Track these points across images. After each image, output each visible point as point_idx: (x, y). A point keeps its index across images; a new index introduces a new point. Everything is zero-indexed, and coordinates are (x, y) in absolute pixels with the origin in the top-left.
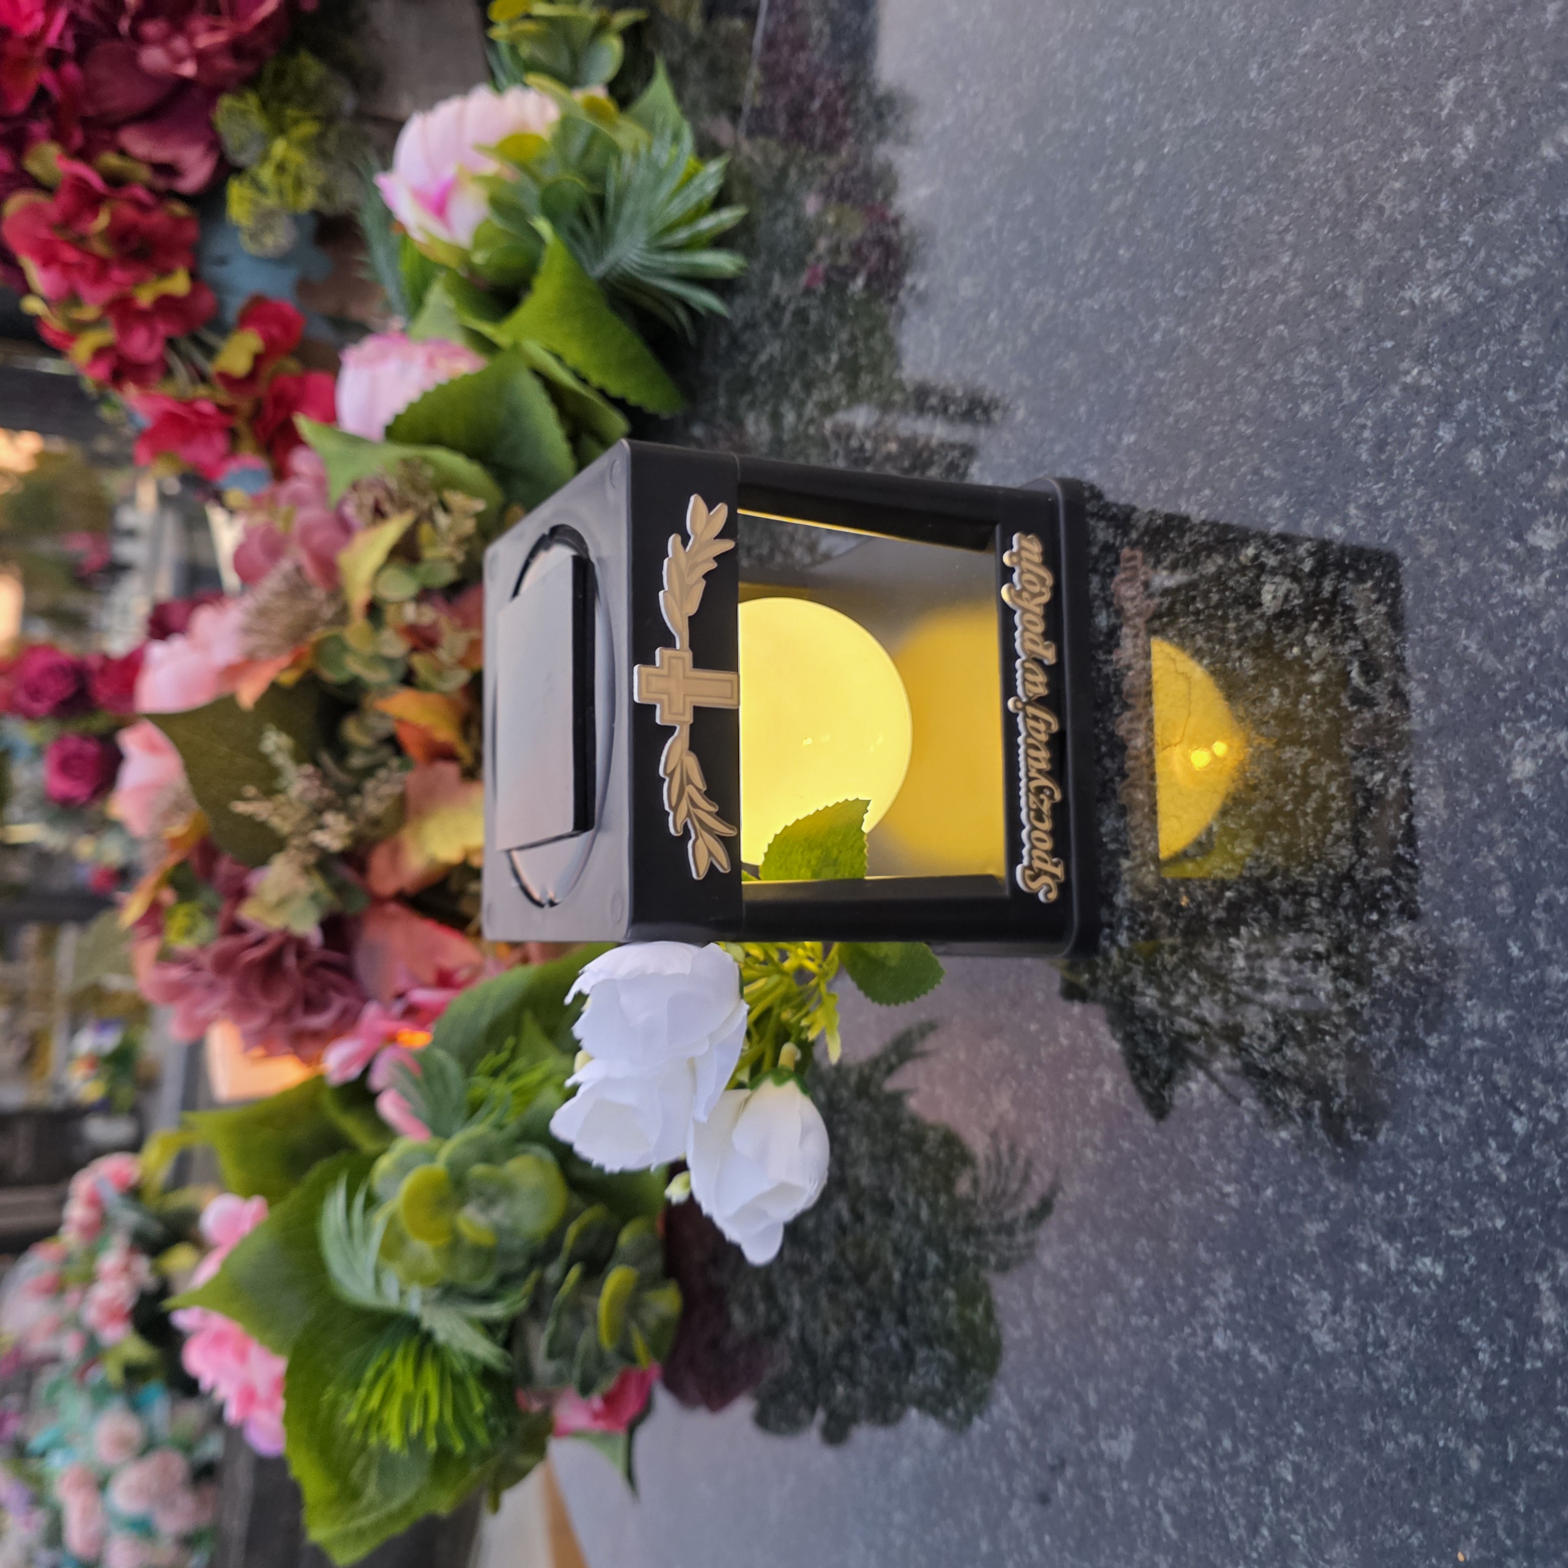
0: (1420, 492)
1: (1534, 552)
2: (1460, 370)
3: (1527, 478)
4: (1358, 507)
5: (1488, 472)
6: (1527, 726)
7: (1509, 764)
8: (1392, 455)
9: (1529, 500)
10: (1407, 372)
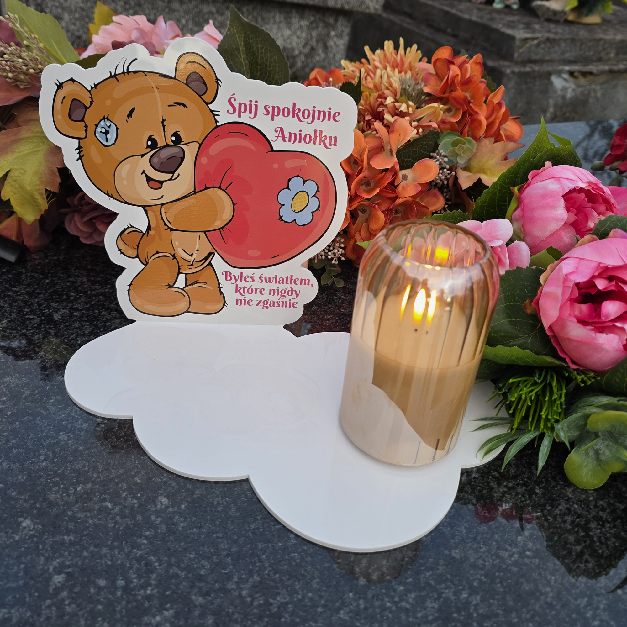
0: (119, 562)
1: (60, 573)
2: (128, 602)
3: (77, 590)
4: (144, 544)
5: (94, 582)
6: (31, 532)
7: (32, 521)
8: (140, 564)
9: (71, 585)
10: (152, 590)
